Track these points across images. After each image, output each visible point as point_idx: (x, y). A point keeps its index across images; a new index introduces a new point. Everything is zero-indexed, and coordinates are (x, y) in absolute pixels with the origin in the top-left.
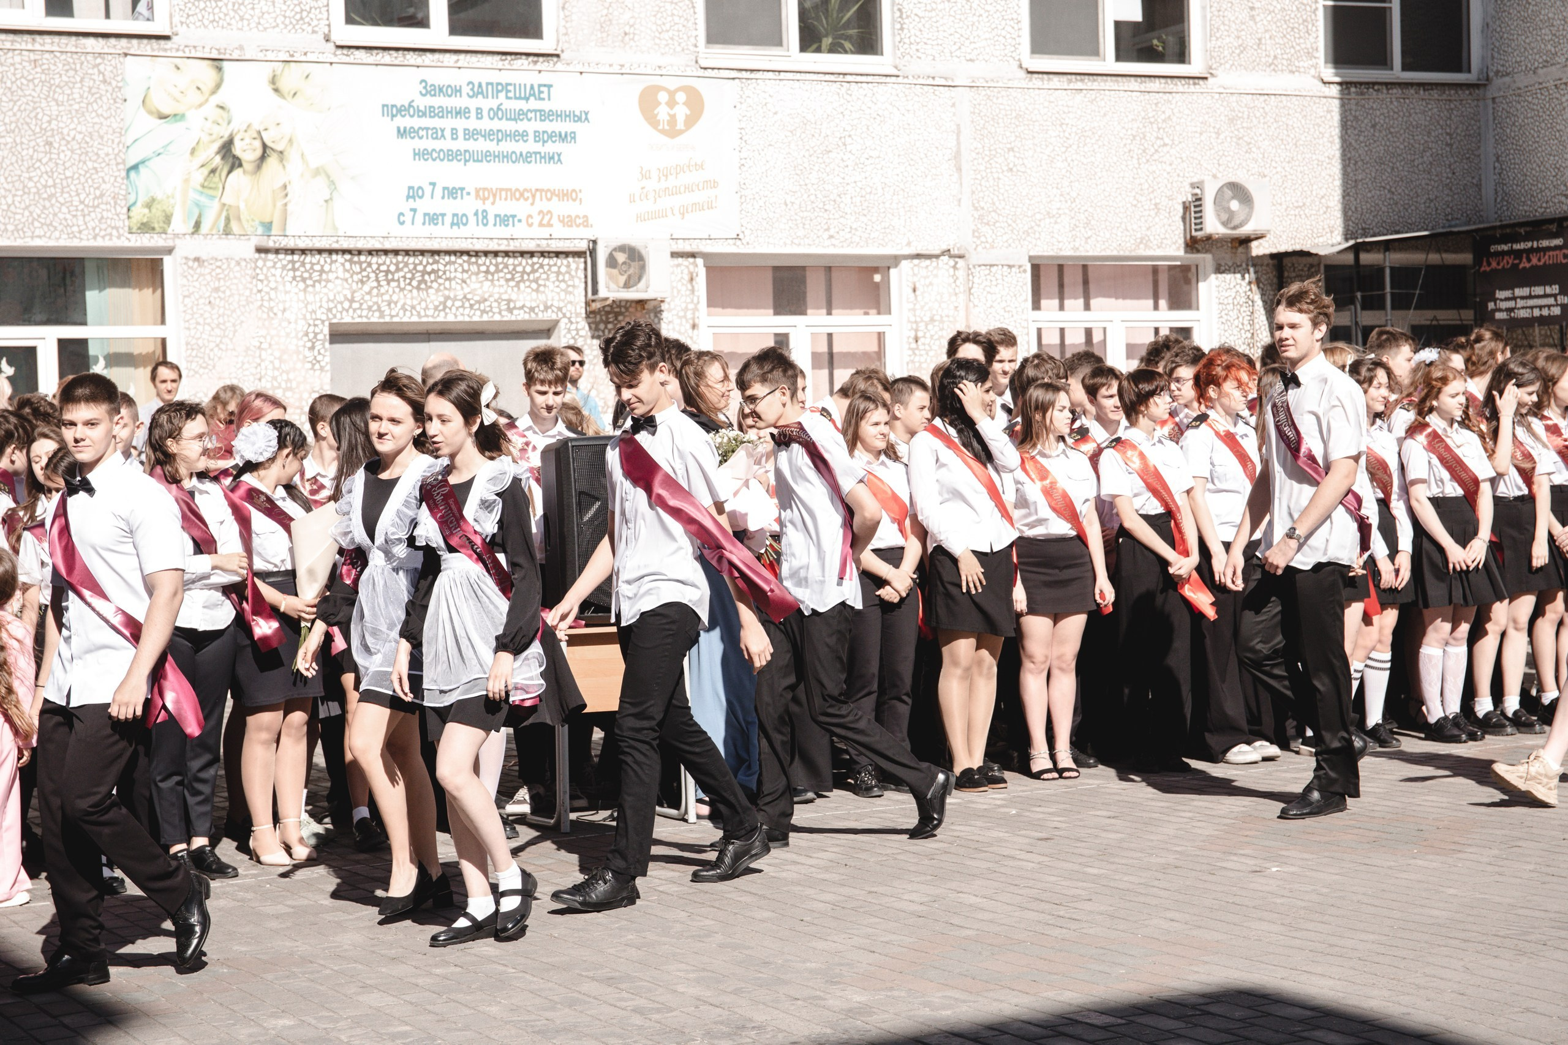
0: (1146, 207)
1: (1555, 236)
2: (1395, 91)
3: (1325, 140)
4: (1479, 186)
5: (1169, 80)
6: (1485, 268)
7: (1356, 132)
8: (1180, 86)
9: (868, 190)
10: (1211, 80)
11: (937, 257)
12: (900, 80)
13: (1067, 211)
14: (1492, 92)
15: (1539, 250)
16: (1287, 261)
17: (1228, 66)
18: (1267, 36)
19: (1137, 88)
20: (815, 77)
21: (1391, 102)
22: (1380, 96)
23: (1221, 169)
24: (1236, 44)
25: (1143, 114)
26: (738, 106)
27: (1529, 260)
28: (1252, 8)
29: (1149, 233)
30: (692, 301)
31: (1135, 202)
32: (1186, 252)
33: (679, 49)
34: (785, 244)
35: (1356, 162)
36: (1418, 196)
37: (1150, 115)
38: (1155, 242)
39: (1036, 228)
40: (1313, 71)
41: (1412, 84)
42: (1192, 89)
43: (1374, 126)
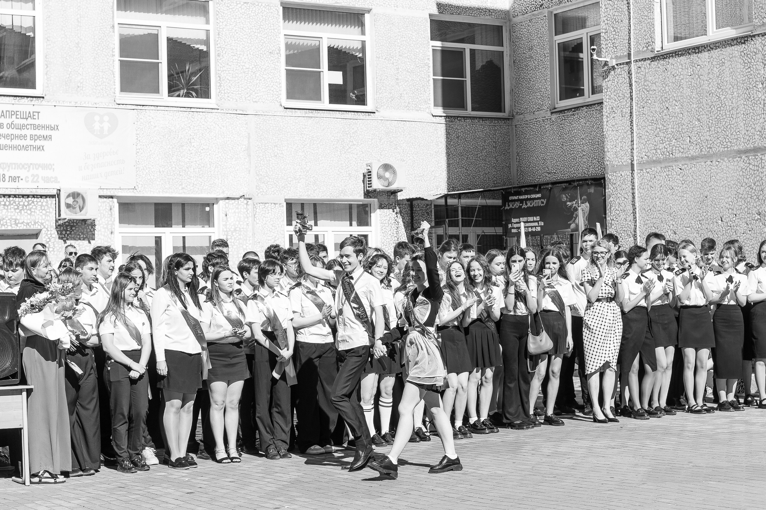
0: (344, 175)
1: (538, 193)
2: (468, 121)
4: (509, 167)
5: (356, 113)
6: (507, 208)
7: (449, 140)
8: (362, 116)
9: (202, 165)
10: (377, 113)
11: (238, 199)
12: (219, 111)
13: (304, 177)
14: (515, 122)
15: (530, 199)
16: (414, 202)
17: (385, 107)
18: (405, 93)
19: (341, 117)
20: (175, 109)
21: (466, 126)
22: (461, 123)
23: (382, 157)
24: (389, 96)
25: (343, 129)
26: (136, 123)
27: (526, 204)
28: (397, 79)
29: (346, 188)
30: (111, 220)
31: (339, 173)
32: (364, 198)
33: (105, 95)
34: (159, 192)
36: (480, 172)
37: (346, 130)
38: (349, 193)
39: (288, 185)
40: (427, 110)
41: (476, 118)
42: (368, 117)
43: (458, 137)
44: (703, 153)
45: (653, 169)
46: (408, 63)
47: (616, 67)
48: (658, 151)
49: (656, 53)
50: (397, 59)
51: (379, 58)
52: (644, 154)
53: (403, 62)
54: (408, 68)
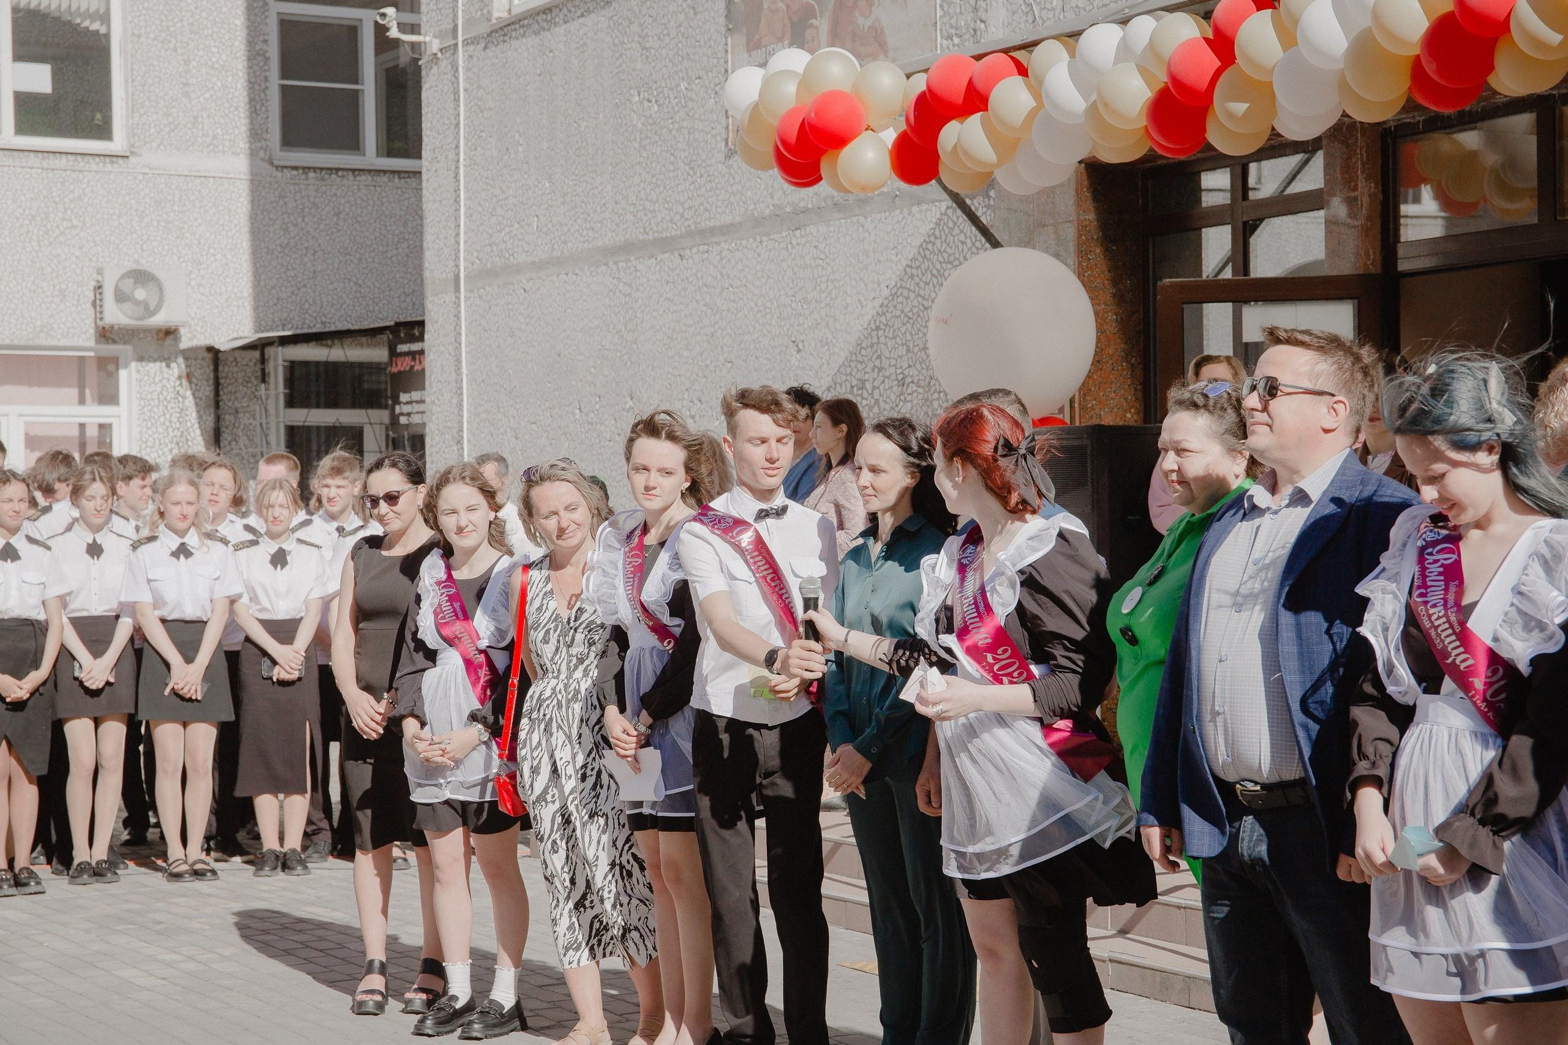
0: (49, 293)
2: (363, 178)
3: (277, 227)
5: (79, 158)
7: (316, 220)
8: (93, 164)
10: (132, 159)
17: (154, 145)
18: (205, 115)
19: (38, 165)
21: (359, 189)
22: (345, 181)
24: (165, 122)
25: (45, 193)
28: (185, 84)
29: (51, 321)
35: (315, 252)
36: (390, 290)
37: (55, 194)
40: (261, 153)
41: (385, 172)
42: (109, 167)
43: (337, 214)
44: (555, 253)
45: (487, 289)
46: (214, 50)
47: (439, 55)
48: (495, 248)
49: (494, 21)
50: (185, 39)
51: (139, 36)
52: (475, 254)
53: (201, 46)
54: (214, 60)
